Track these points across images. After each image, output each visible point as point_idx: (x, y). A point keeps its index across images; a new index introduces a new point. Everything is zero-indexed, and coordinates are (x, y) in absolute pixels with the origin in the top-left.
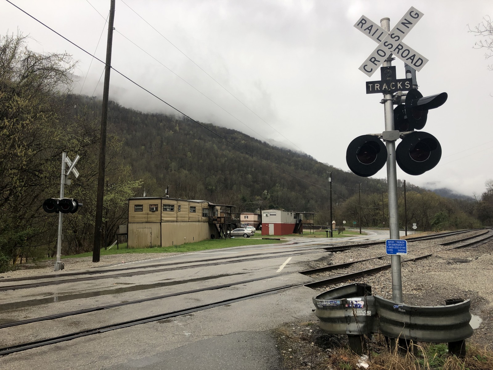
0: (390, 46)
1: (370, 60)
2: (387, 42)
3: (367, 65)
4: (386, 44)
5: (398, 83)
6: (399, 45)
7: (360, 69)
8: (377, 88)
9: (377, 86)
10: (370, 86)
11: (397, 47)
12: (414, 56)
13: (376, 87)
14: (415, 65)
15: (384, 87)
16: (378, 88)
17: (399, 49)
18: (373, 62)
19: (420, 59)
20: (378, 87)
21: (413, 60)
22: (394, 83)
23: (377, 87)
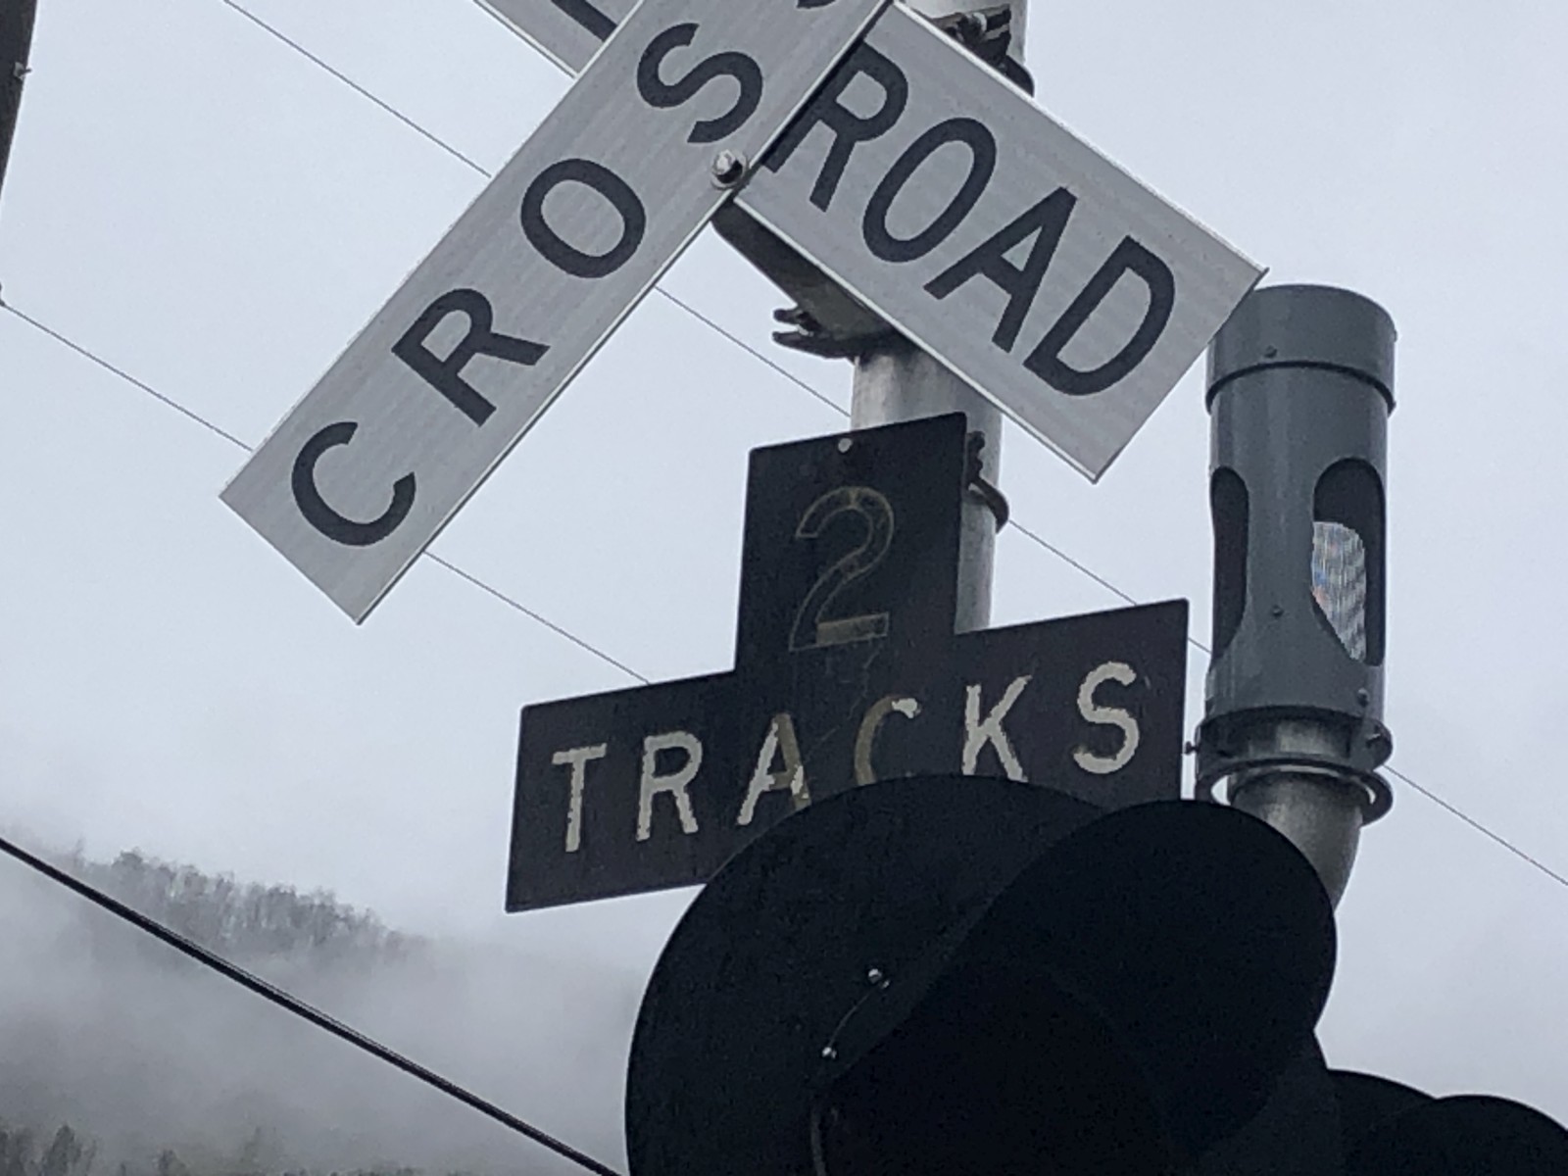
0: (721, 94)
1: (411, 348)
2: (682, 34)
3: (342, 432)
4: (673, 68)
5: (974, 693)
6: (859, 56)
7: (240, 495)
8: (664, 802)
9: (671, 761)
10: (567, 768)
11: (822, 103)
12: (1054, 212)
13: (651, 784)
14: (1045, 362)
15: (762, 781)
16: (683, 802)
17: (852, 131)
18: (444, 376)
19: (1130, 255)
20: (677, 783)
21: (1022, 287)
22: (908, 707)
23: (664, 784)
